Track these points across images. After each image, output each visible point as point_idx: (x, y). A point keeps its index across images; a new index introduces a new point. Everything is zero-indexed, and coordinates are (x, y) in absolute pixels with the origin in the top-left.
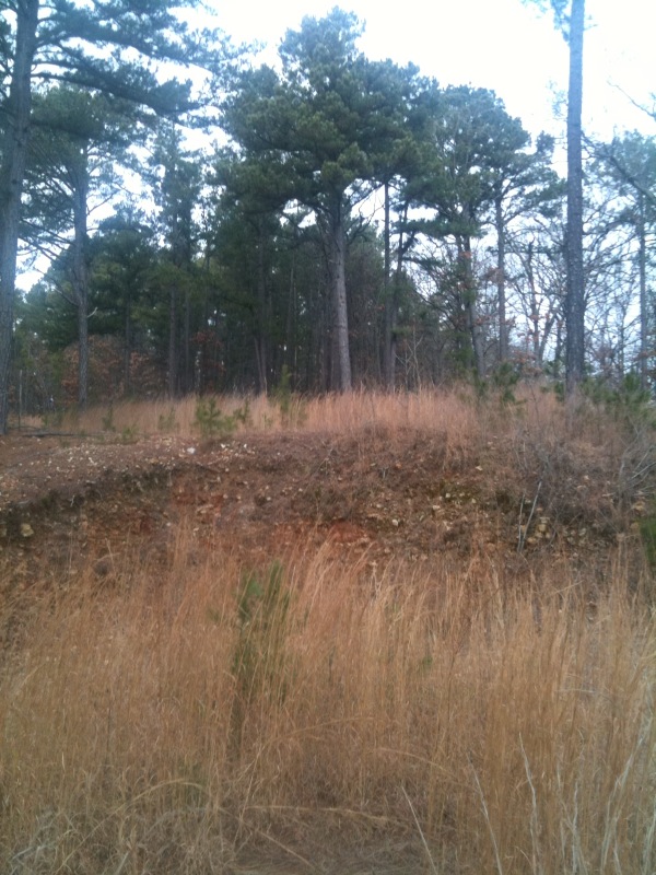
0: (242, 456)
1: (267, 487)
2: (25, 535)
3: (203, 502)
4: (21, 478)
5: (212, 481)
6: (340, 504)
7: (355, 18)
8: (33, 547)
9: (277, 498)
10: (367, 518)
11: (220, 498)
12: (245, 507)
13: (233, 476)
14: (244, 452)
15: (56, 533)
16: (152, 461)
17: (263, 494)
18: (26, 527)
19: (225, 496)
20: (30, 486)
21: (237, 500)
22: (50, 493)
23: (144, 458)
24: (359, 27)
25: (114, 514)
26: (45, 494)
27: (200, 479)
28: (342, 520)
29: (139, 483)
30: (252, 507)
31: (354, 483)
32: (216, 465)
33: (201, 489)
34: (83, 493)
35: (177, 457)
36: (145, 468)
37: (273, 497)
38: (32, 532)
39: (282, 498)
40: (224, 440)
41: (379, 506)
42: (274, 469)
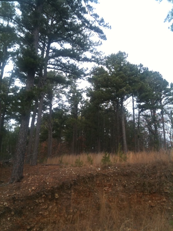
0: (116, 171)
1: (126, 181)
2: (56, 198)
3: (105, 186)
4: (53, 178)
5: (107, 179)
6: (153, 187)
7: (125, 53)
8: (58, 202)
9: (129, 185)
10: (165, 192)
11: (110, 185)
12: (119, 188)
13: (114, 177)
14: (116, 170)
15: (65, 197)
16: (90, 172)
17: (125, 184)
18: (57, 195)
19: (112, 184)
20: (56, 181)
21: (116, 186)
22: (62, 183)
23: (87, 171)
24: (126, 56)
25: (81, 190)
26: (61, 183)
27: (104, 178)
28: (154, 193)
29: (87, 180)
30: (122, 188)
31: (157, 180)
32: (108, 174)
33: (104, 182)
34: (72, 183)
35: (96, 171)
36: (88, 175)
37: (128, 185)
38: (58, 197)
39: (131, 185)
40: (109, 166)
41: (168, 188)
42: (127, 175)
